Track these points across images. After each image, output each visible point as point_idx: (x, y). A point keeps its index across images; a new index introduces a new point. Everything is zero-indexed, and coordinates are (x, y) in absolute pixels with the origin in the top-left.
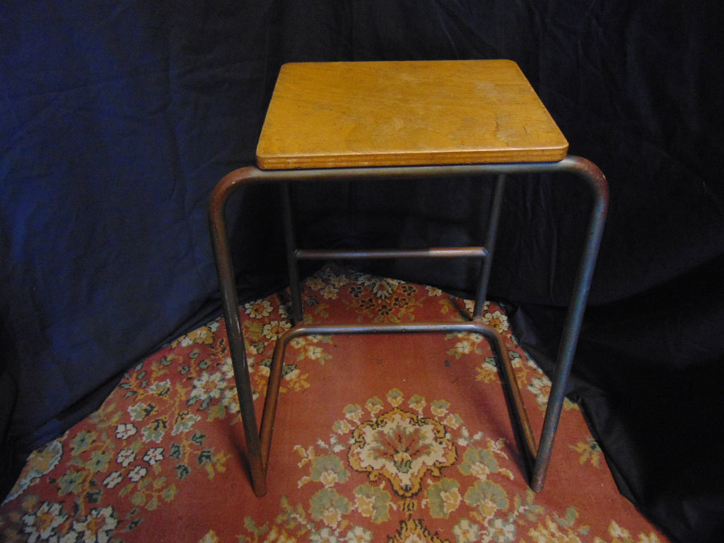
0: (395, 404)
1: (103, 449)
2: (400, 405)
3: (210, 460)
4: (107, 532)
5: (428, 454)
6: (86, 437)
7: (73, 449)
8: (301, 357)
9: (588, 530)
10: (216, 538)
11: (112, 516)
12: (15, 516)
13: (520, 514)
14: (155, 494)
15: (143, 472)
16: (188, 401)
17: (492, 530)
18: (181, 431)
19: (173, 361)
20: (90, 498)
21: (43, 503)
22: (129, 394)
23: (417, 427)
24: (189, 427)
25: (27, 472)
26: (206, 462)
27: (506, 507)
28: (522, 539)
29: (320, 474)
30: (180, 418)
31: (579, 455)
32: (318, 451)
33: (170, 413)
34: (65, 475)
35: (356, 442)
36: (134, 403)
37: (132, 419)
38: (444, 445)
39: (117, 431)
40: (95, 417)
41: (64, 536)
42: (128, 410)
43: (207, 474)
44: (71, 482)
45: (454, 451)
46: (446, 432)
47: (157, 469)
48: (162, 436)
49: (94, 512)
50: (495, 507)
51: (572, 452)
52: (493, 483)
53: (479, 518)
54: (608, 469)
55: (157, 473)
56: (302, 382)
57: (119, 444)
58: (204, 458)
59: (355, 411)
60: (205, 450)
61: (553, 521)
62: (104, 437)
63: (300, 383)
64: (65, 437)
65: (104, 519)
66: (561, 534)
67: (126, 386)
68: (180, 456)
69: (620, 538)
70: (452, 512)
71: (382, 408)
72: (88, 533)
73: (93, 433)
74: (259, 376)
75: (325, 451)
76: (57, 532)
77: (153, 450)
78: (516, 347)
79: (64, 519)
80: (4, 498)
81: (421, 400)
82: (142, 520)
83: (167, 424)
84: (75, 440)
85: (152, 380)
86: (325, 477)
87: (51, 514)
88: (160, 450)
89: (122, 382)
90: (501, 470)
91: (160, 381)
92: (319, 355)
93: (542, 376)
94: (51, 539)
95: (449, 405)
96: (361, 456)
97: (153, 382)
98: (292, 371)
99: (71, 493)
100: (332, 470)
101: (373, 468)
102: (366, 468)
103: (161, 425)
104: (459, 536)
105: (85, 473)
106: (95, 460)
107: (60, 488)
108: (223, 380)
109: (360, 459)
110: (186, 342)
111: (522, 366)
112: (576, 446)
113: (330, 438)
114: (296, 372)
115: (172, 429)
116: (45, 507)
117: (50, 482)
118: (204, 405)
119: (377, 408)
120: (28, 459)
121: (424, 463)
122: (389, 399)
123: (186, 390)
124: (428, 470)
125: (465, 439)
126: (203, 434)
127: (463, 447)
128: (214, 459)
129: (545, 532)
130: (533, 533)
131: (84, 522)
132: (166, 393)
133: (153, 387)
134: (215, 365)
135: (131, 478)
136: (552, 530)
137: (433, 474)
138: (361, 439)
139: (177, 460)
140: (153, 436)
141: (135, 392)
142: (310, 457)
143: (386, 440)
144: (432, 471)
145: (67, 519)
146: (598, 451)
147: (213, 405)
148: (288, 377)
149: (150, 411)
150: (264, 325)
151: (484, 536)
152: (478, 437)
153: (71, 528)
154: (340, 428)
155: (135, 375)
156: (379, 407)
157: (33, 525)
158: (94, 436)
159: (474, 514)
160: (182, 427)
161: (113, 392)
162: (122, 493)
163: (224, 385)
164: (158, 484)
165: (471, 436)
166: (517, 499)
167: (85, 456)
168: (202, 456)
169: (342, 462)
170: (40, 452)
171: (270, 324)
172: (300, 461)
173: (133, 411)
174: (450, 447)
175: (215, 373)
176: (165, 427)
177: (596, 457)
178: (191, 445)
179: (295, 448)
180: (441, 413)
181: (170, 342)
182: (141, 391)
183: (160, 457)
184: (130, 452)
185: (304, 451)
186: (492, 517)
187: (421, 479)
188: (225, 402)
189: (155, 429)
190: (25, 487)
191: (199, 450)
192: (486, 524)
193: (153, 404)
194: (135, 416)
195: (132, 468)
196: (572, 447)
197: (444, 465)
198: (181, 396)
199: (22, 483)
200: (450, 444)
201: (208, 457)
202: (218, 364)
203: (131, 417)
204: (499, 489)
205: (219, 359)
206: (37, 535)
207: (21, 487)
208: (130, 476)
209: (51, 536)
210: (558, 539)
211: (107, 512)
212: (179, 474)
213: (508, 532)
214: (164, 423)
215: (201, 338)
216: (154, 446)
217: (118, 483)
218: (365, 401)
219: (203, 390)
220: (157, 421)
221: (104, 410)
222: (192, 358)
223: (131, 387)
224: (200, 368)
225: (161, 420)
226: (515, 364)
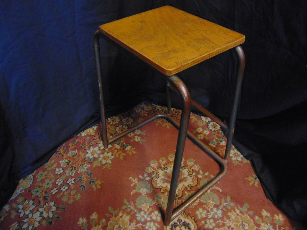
0: (171, 160)
1: (50, 178)
2: (174, 161)
3: (94, 183)
4: (52, 212)
5: (186, 181)
6: (43, 173)
7: (37, 178)
8: (132, 141)
9: (253, 213)
10: (97, 215)
11: (54, 206)
12: (14, 205)
13: (224, 206)
14: (72, 197)
15: (67, 188)
16: (85, 159)
17: (212, 213)
18: (82, 171)
19: (78, 142)
20: (45, 198)
21: (26, 200)
22: (60, 156)
23: (181, 170)
24: (85, 169)
25: (19, 187)
26: (92, 184)
27: (218, 203)
28: (225, 216)
29: (140, 189)
30: (81, 166)
31: (250, 182)
32: (139, 180)
33: (77, 164)
34: (34, 189)
35: (155, 176)
36: (62, 159)
37: (62, 166)
38: (192, 177)
39: (56, 171)
40: (46, 165)
41: (35, 213)
42: (60, 163)
43: (93, 189)
44: (37, 192)
45: (197, 180)
46: (193, 172)
47: (72, 187)
48: (74, 173)
49: (47, 204)
50: (214, 203)
51: (246, 180)
52: (213, 193)
53: (207, 208)
54: (262, 188)
55: (72, 188)
56: (133, 151)
57: (57, 176)
58: (92, 182)
59: (155, 163)
60: (92, 179)
61: (238, 209)
62: (50, 173)
63: (131, 152)
64: (34, 173)
65: (51, 207)
66: (241, 214)
67: (59, 153)
68: (82, 182)
69: (266, 216)
70: (196, 205)
71: (166, 162)
72: (44, 212)
73: (46, 172)
74: (114, 149)
75: (142, 180)
76: (32, 212)
77: (70, 179)
78: (223, 136)
79: (35, 207)
80: (10, 198)
81: (183, 159)
82: (66, 208)
83: (76, 168)
84: (38, 174)
85: (70, 150)
86: (142, 191)
87: (29, 204)
88: (73, 179)
89: (57, 151)
90: (216, 188)
91: (73, 150)
92: (139, 140)
93: (234, 148)
94: (29, 214)
95: (194, 161)
96: (157, 182)
97: (70, 151)
98: (128, 146)
99: (37, 196)
100: (145, 188)
101: (162, 187)
102: (159, 187)
103: (74, 169)
104: (198, 215)
105: (43, 188)
106: (46, 183)
107: (33, 194)
108: (99, 150)
109: (157, 183)
110: (83, 134)
112: (248, 178)
113: (144, 174)
114: (130, 147)
115: (78, 170)
116: (27, 202)
117: (29, 192)
118: (92, 161)
119: (164, 162)
120: (19, 182)
121: (184, 185)
122: (169, 158)
123: (84, 154)
124: (185, 188)
125: (201, 175)
126: (91, 172)
127: (200, 178)
128: (96, 183)
129: (235, 213)
130: (229, 214)
131: (43, 208)
132: (76, 155)
133: (70, 153)
134: (96, 144)
135: (62, 190)
136: (237, 213)
137: (187, 189)
138: (157, 175)
139: (81, 183)
140: (71, 173)
141: (63, 155)
142: (136, 182)
143: (168, 175)
144: (187, 188)
145: (36, 206)
146: (257, 180)
147: (95, 160)
148: (126, 149)
149: (69, 163)
150: (116, 127)
151: (209, 215)
152: (206, 174)
153: (38, 210)
154: (148, 170)
155: (62, 148)
156: (165, 162)
157: (22, 209)
158: (46, 173)
159: (205, 206)
160: (82, 170)
161: (54, 155)
162: (58, 196)
163: (99, 152)
164: (73, 193)
165: (204, 174)
166: (223, 200)
167: (43, 181)
168: (91, 182)
169: (150, 184)
170: (24, 179)
171: (119, 126)
172: (132, 184)
173: (62, 162)
174: (195, 179)
175: (96, 147)
176: (75, 169)
177: (257, 183)
178: (86, 177)
179: (130, 179)
180: (191, 164)
181: (77, 134)
182: (65, 155)
183: (73, 182)
184: (61, 179)
185: (133, 180)
186: (212, 207)
187: (183, 191)
188: (100, 159)
189: (71, 170)
190: (18, 194)
191: (89, 179)
192: (210, 210)
193: (70, 160)
194: (63, 165)
195: (62, 186)
196: (246, 178)
197: (192, 186)
198: (82, 157)
199: (17, 192)
200: (195, 177)
201: (93, 182)
202: (97, 143)
204: (215, 196)
205: (98, 141)
206: (24, 213)
207: (17, 193)
208: (61, 189)
209: (29, 213)
210: (240, 216)
211: (52, 204)
212: (81, 189)
213: (219, 213)
214: (75, 168)
215: (90, 132)
216: (71, 177)
217: (56, 192)
218: (159, 159)
219: (91, 154)
220: (72, 167)
221: (50, 162)
222: (86, 141)
223: (61, 153)
224: (90, 145)
225: (74, 167)
226: (223, 144)
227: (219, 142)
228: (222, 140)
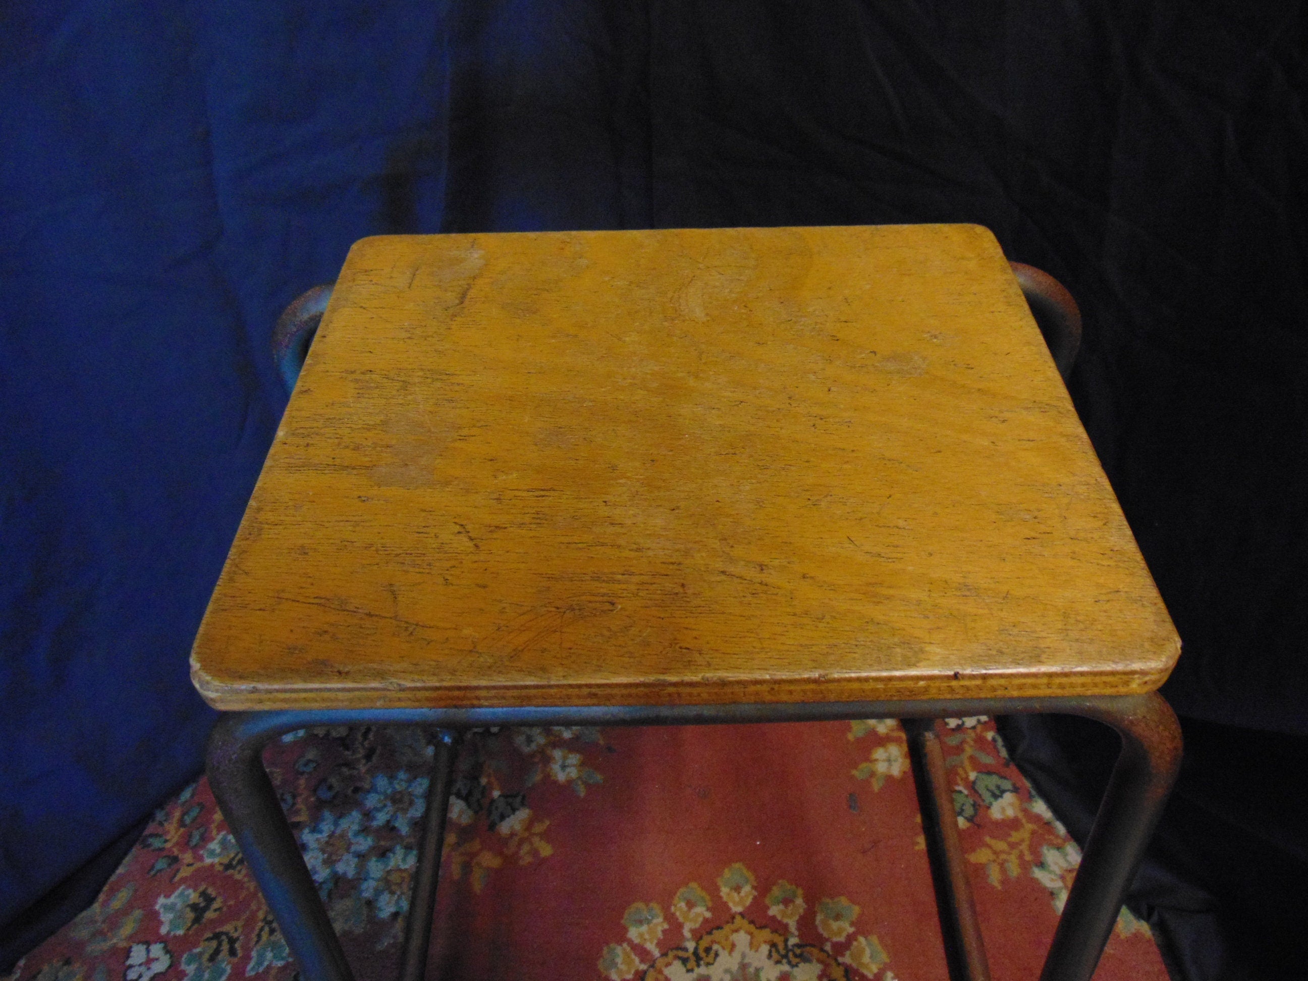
0: (736, 904)
2: (749, 908)
8: (535, 778)
18: (266, 963)
22: (161, 864)
23: (785, 968)
30: (267, 929)
33: (247, 915)
36: (171, 887)
37: (164, 930)
39: (129, 962)
40: (83, 925)
42: (157, 907)
48: (225, 978)
56: (538, 843)
59: (649, 922)
63: (531, 844)
67: (156, 843)
71: (708, 915)
73: (77, 966)
78: (1006, 765)
81: (795, 896)
83: (237, 945)
85: (212, 827)
89: (147, 832)
92: (573, 773)
93: (1065, 841)
95: (856, 911)
97: (214, 832)
98: (514, 810)
103: (225, 946)
108: (364, 830)
111: (1020, 815)
114: (524, 814)
115: (247, 958)
118: (323, 897)
119: (698, 915)
122: (724, 891)
132: (241, 861)
133: (214, 846)
134: (349, 792)
140: (208, 975)
141: (175, 860)
147: (342, 896)
148: (505, 827)
149: (206, 908)
154: (613, 964)
155: (177, 814)
156: (702, 911)
158: (77, 973)
160: (269, 955)
163: (364, 844)
173: (165, 906)
175: (350, 812)
176: (232, 952)
180: (839, 932)
182: (188, 857)
188: (368, 889)
189: (212, 958)
193: (211, 891)
194: (171, 923)
202: (357, 790)
203: (161, 923)
205: (360, 778)
218: (671, 895)
219: (321, 857)
220: (217, 936)
221: (105, 903)
222: (302, 773)
223: (168, 845)
224: (318, 799)
225: (227, 934)
226: (1003, 810)
227: (987, 796)
228: (998, 787)
